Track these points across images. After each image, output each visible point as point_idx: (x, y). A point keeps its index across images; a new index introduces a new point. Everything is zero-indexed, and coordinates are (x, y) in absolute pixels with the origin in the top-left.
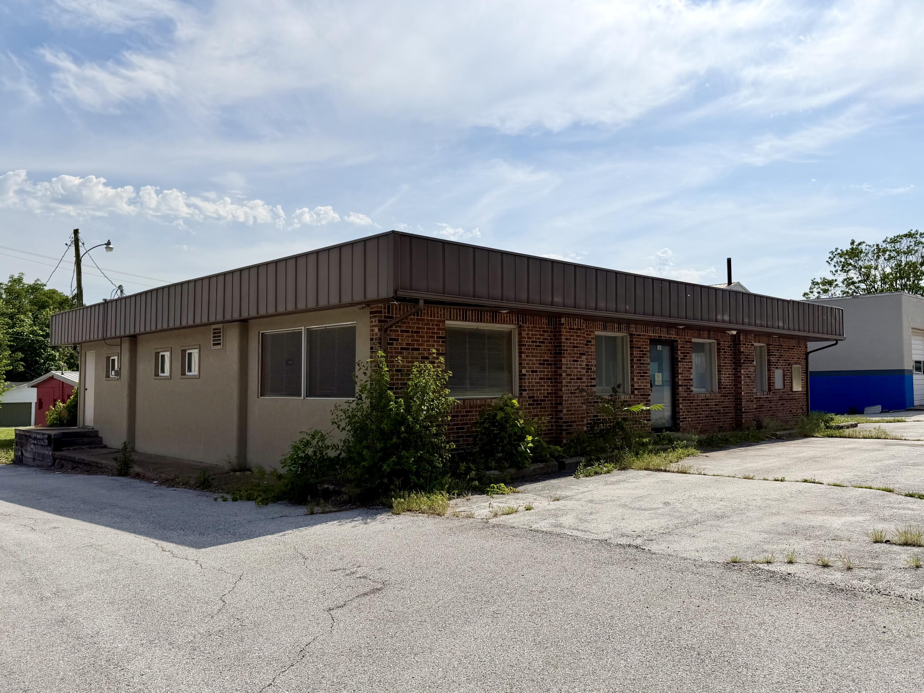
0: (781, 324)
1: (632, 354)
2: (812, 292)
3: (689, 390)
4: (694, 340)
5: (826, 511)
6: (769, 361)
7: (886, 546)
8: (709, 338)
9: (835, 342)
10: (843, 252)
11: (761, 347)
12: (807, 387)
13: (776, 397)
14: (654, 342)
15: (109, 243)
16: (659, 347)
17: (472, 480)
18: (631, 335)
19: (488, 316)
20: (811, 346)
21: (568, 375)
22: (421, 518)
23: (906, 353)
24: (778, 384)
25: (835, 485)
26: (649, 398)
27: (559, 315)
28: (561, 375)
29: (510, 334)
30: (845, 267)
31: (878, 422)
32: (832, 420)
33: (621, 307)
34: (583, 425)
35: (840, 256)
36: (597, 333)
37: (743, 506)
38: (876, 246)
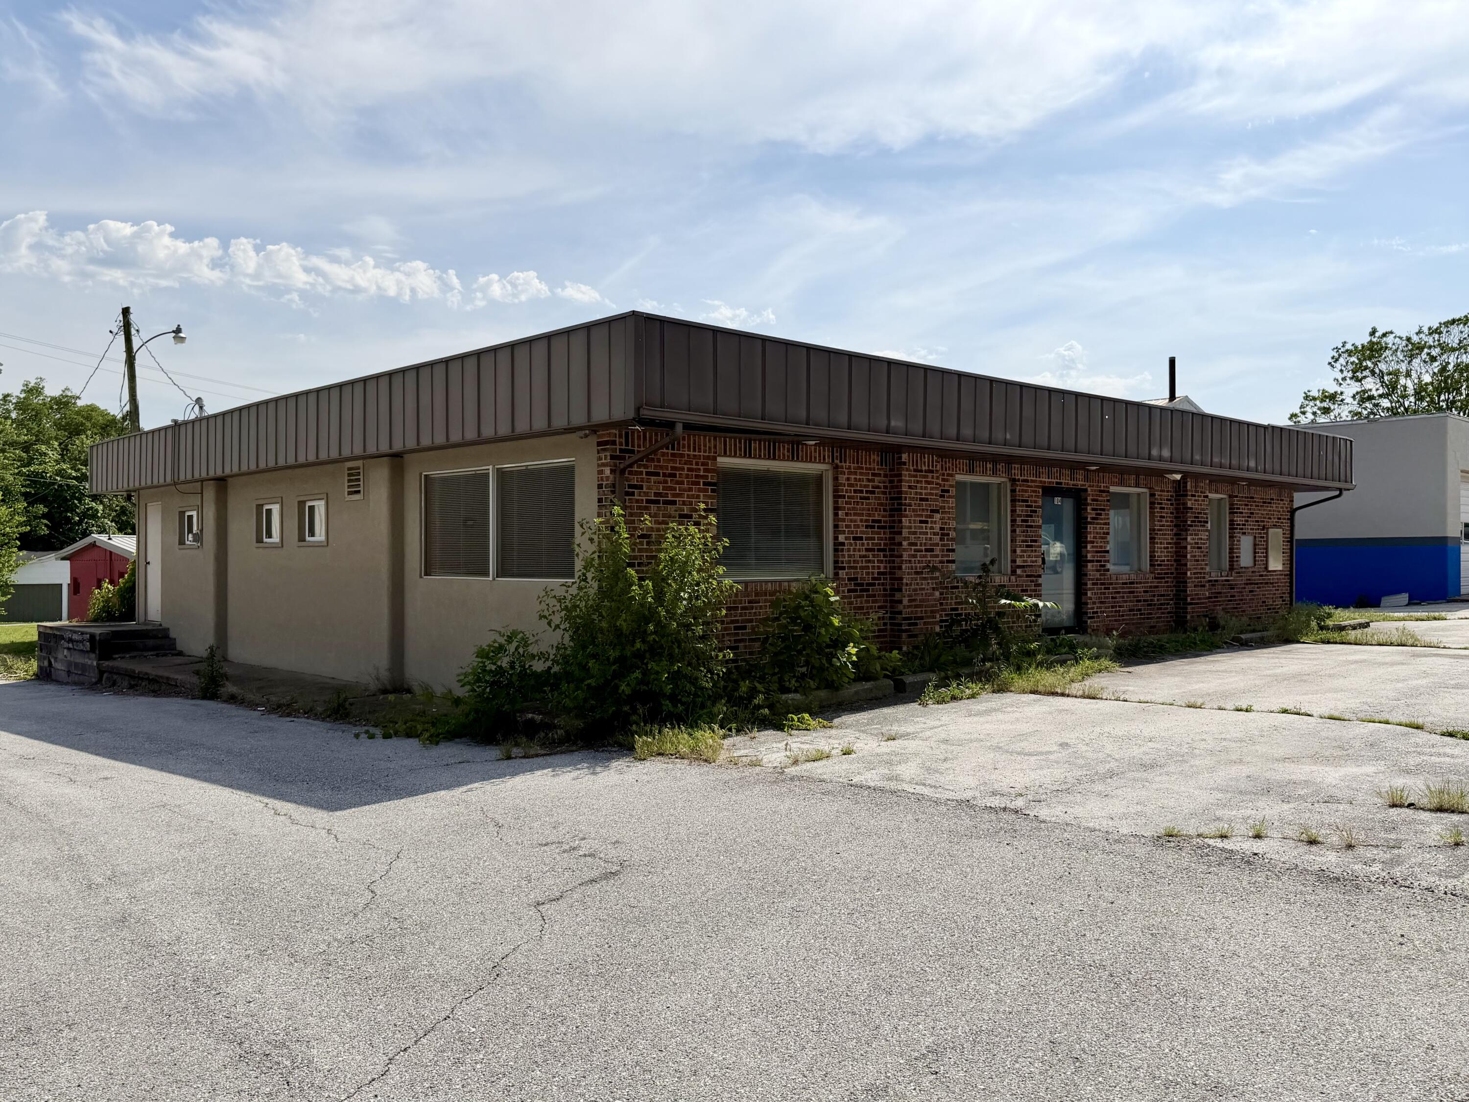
0: (1252, 464)
1: (1013, 511)
2: (1304, 413)
3: (1103, 569)
4: (1113, 489)
5: (1316, 758)
6: (1232, 522)
7: (1409, 812)
8: (1137, 486)
9: (1337, 493)
10: (1356, 347)
11: (1220, 500)
12: (1291, 564)
13: (1242, 580)
14: (1049, 492)
15: (178, 330)
16: (1057, 500)
17: (759, 707)
18: (1013, 481)
19: (784, 449)
20: (1300, 499)
21: (911, 544)
22: (680, 767)
23: (1450, 510)
24: (1246, 559)
25: (1331, 718)
26: (1040, 581)
27: (898, 449)
28: (900, 544)
29: (819, 479)
30: (1357, 372)
31: (1400, 619)
32: (1330, 616)
33: (999, 435)
34: (935, 623)
35: (1350, 353)
36: (959, 477)
37: (1185, 750)
38: (1409, 339)
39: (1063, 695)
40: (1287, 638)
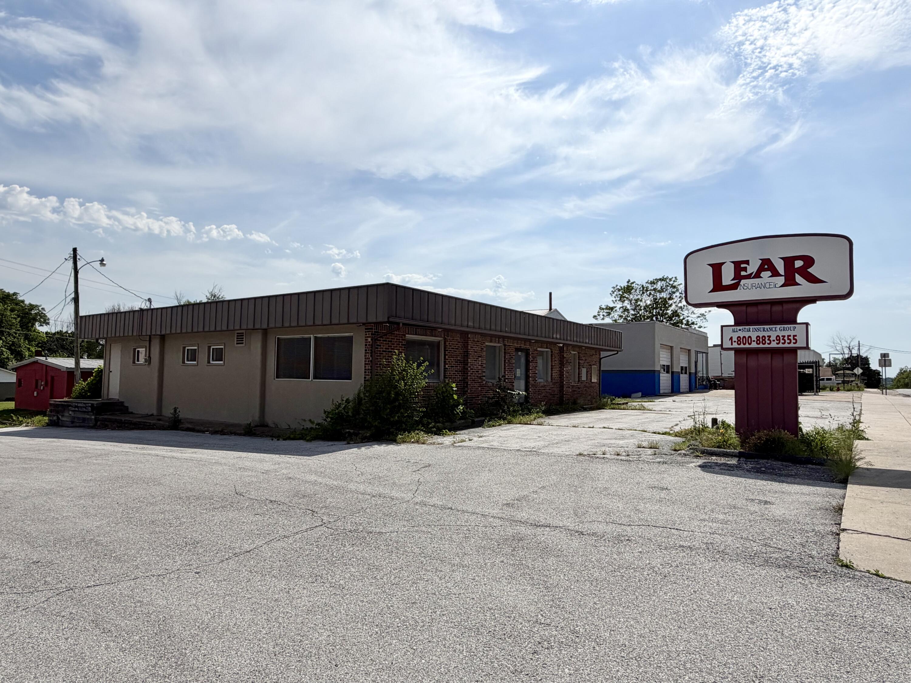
0: (587, 341)
1: (505, 357)
2: (599, 315)
3: (535, 380)
4: (539, 349)
5: (616, 439)
6: (579, 363)
7: (643, 449)
8: (547, 348)
9: (616, 352)
10: (621, 287)
11: (574, 354)
12: (600, 379)
13: (582, 386)
14: (518, 350)
15: (102, 260)
16: (520, 353)
17: (432, 428)
18: (505, 345)
19: (428, 332)
20: (603, 354)
21: (471, 369)
22: (413, 445)
23: (656, 360)
24: (584, 378)
25: (619, 429)
26: (514, 384)
27: (467, 333)
28: (467, 369)
29: (439, 343)
30: (622, 299)
31: (640, 402)
32: (614, 400)
33: (503, 329)
34: (479, 400)
35: (619, 290)
36: (487, 344)
37: (577, 437)
38: (643, 286)
39: (530, 424)
40: (600, 407)
